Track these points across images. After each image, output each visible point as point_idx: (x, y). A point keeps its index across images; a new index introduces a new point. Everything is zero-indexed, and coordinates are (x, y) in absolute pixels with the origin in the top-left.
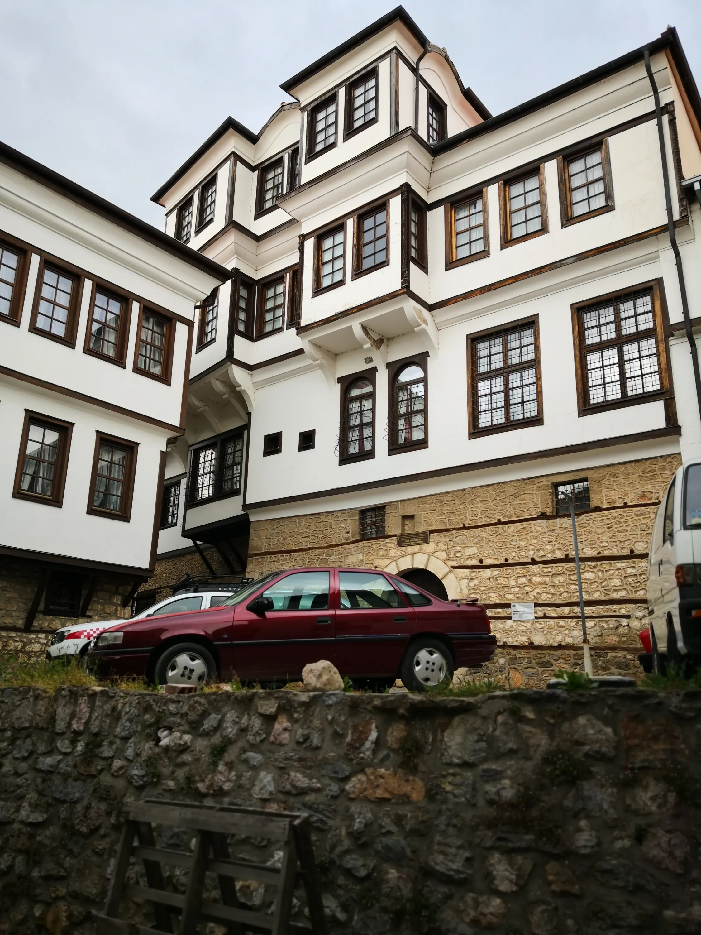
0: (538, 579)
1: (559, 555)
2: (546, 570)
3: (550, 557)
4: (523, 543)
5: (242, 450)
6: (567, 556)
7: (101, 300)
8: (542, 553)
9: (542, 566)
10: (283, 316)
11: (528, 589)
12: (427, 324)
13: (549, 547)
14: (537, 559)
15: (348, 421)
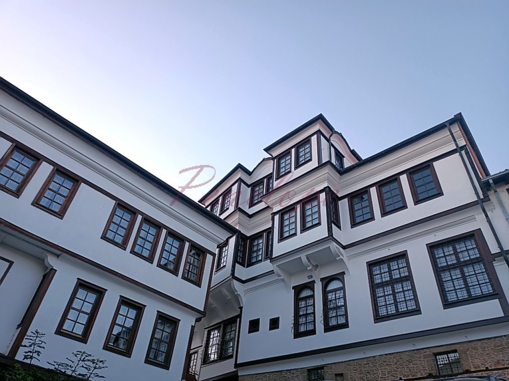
5: (236, 330)
7: (170, 240)
10: (262, 254)
12: (343, 256)
15: (299, 313)
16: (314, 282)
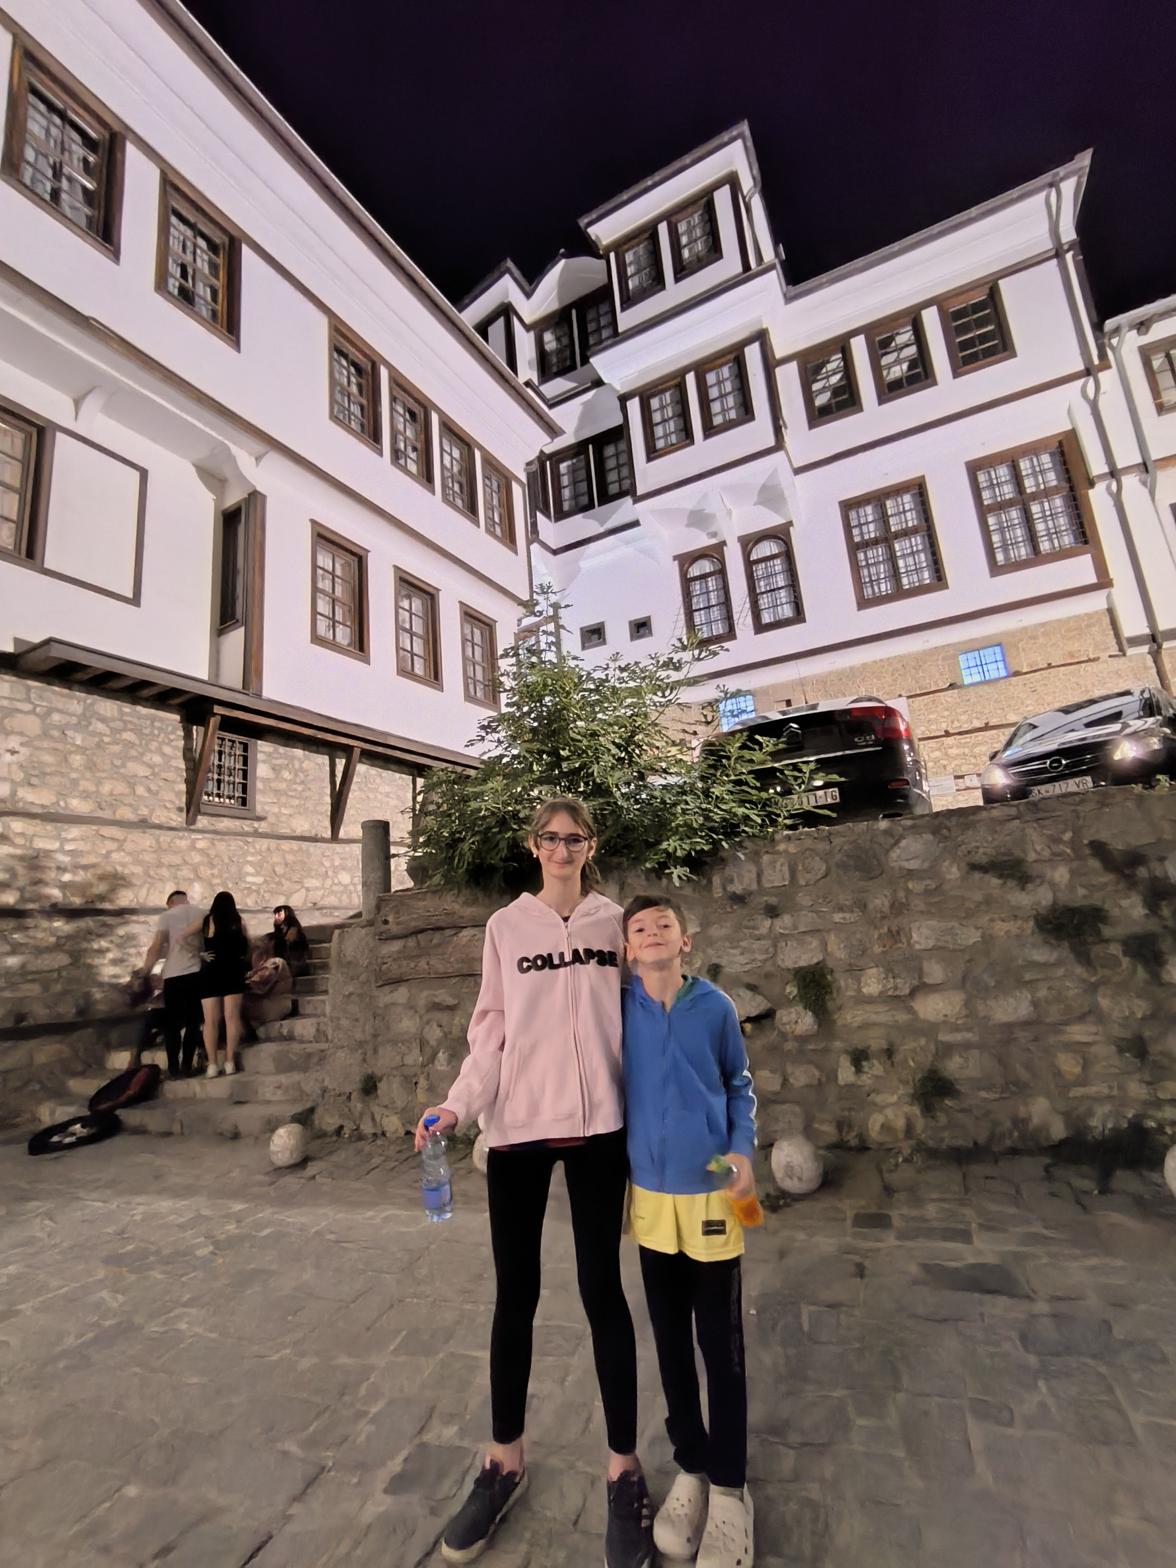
0: (953, 751)
1: (977, 724)
2: (963, 741)
3: (966, 727)
4: (932, 716)
6: (987, 724)
8: (956, 724)
9: (958, 737)
10: (590, 492)
11: (945, 762)
13: (964, 718)
14: (951, 731)
15: (692, 605)
16: (724, 543)
